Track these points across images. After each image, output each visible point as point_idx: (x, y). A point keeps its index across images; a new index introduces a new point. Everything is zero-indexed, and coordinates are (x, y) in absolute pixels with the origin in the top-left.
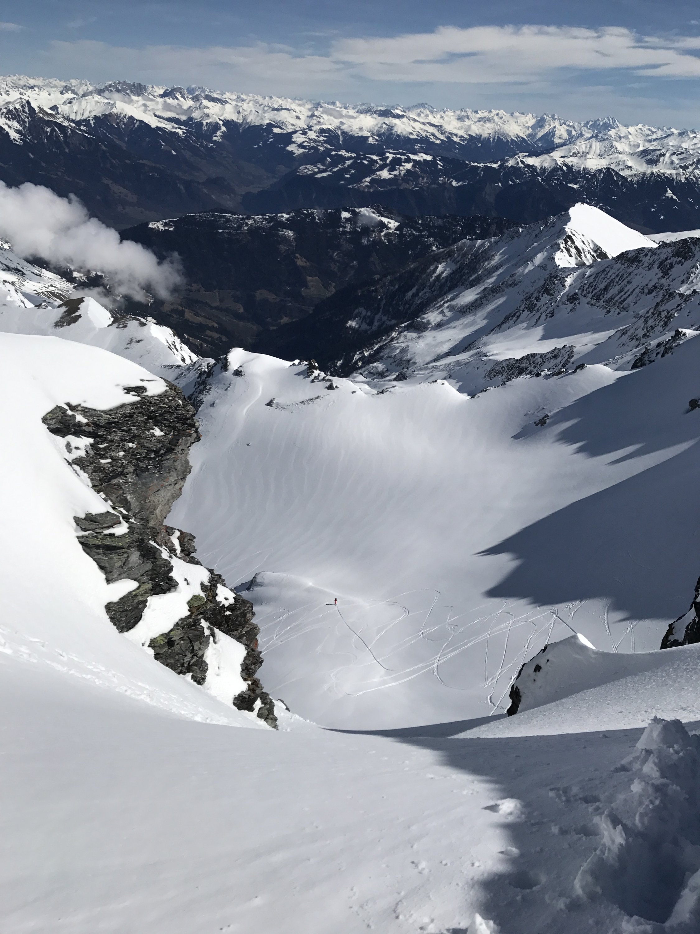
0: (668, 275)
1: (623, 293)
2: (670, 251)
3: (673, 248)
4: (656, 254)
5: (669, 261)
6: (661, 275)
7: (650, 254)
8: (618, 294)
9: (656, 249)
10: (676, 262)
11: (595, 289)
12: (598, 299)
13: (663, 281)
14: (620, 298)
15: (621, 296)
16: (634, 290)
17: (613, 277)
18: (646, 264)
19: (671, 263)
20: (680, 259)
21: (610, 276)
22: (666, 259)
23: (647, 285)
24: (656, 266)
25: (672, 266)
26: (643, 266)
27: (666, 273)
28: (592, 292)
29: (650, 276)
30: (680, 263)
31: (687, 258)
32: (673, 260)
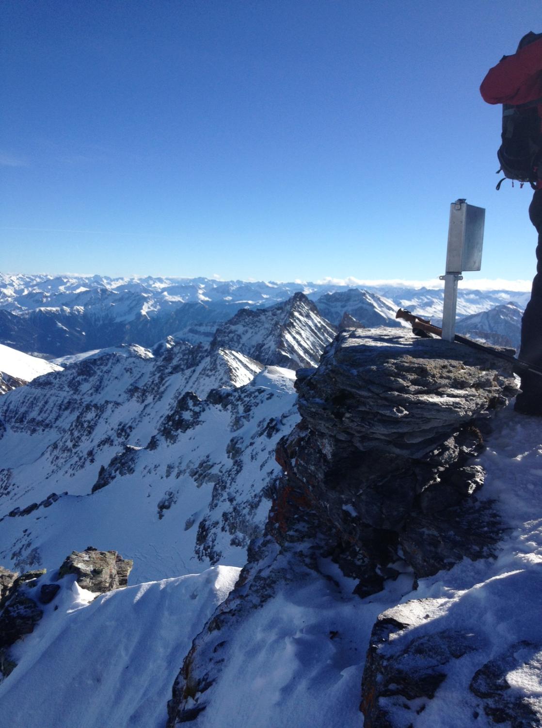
0: (78, 391)
1: (43, 412)
3: (77, 369)
4: (64, 376)
5: (76, 380)
6: (72, 392)
7: (58, 376)
8: (39, 414)
9: (63, 371)
10: (82, 379)
11: (16, 413)
12: (21, 421)
13: (75, 397)
15: (42, 416)
16: (52, 408)
17: (31, 399)
18: (57, 386)
19: (78, 381)
20: (85, 377)
21: (28, 400)
22: (74, 379)
23: (62, 402)
24: (66, 385)
25: (79, 383)
26: (55, 387)
27: (76, 391)
28: (15, 416)
29: (63, 394)
30: (86, 380)
31: (90, 375)
32: (79, 378)
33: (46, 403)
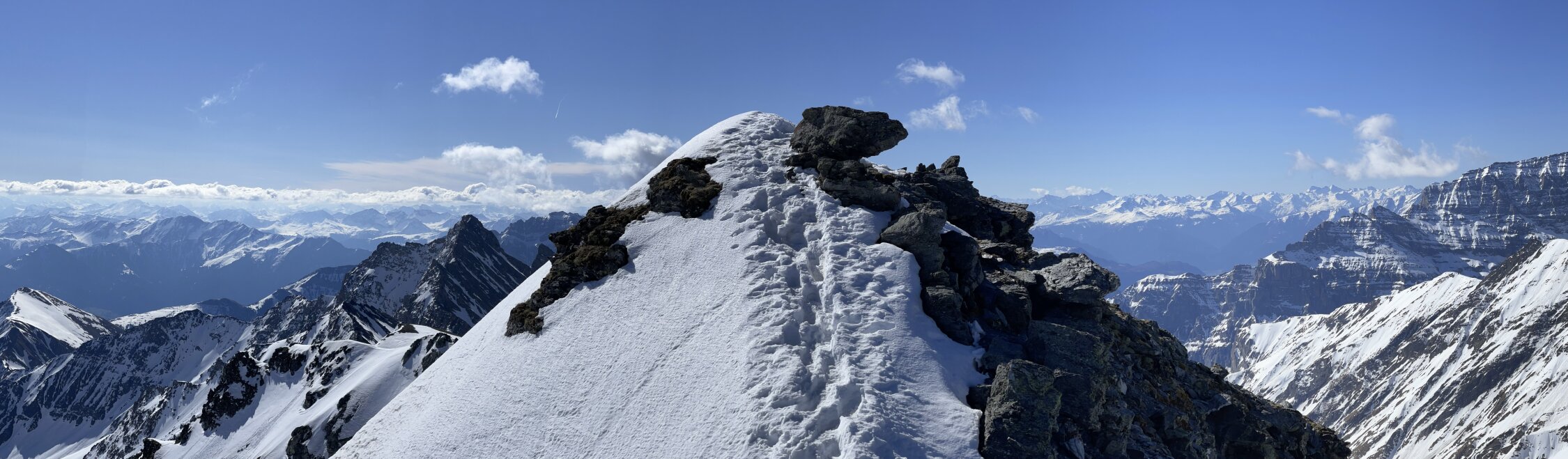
0: (142, 365)
1: (93, 394)
2: (139, 336)
3: (142, 332)
4: (123, 341)
5: (140, 348)
6: (133, 365)
7: (116, 342)
8: (88, 397)
10: (149, 348)
11: (58, 396)
12: (64, 408)
14: (91, 402)
15: (93, 399)
16: (106, 389)
17: (78, 376)
18: (114, 356)
19: (144, 351)
20: (153, 344)
21: (75, 376)
22: (137, 346)
23: (121, 381)
24: (126, 357)
25: (145, 354)
26: (112, 358)
27: (141, 365)
28: (55, 400)
29: (121, 368)
30: (155, 350)
31: (160, 343)
32: (145, 346)
33: (99, 380)
